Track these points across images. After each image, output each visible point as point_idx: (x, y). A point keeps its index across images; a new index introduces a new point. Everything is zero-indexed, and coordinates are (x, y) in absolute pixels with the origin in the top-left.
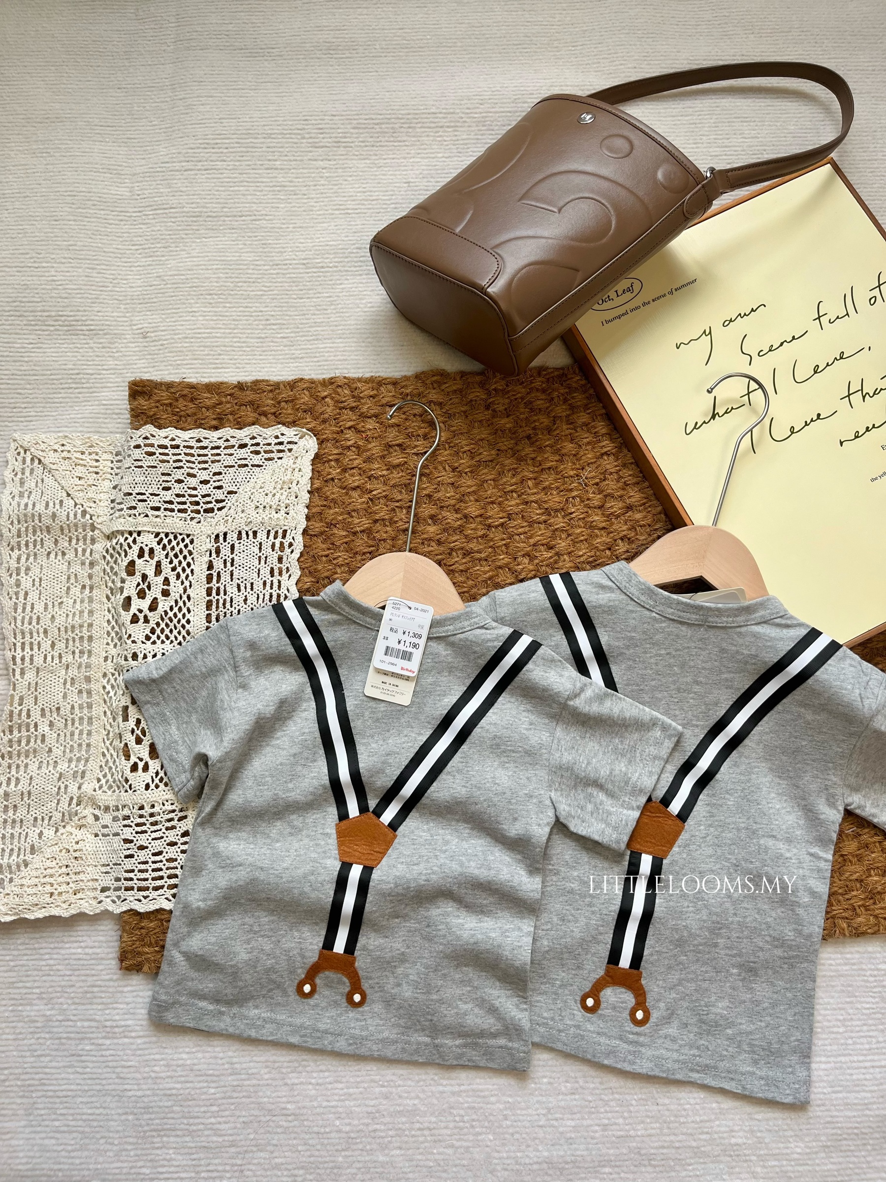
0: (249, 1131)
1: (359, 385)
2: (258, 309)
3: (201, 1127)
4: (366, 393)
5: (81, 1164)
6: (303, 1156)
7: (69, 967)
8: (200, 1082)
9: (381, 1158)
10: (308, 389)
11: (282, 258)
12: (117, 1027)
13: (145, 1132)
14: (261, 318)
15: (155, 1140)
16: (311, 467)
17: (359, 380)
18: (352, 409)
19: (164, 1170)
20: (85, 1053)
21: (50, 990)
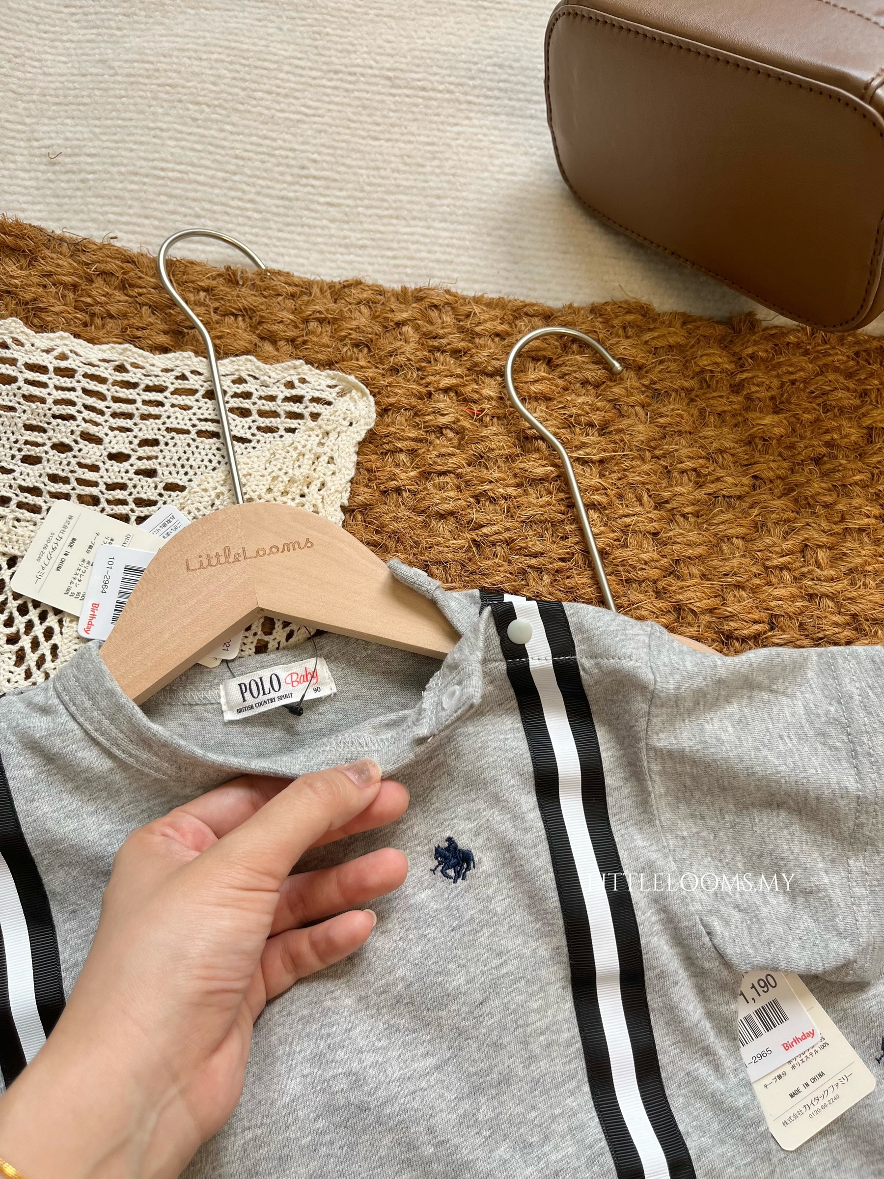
1: (477, 310)
2: (287, 145)
4: (488, 325)
10: (369, 303)
11: (346, 61)
14: (293, 162)
16: (355, 458)
17: (477, 300)
18: (456, 353)
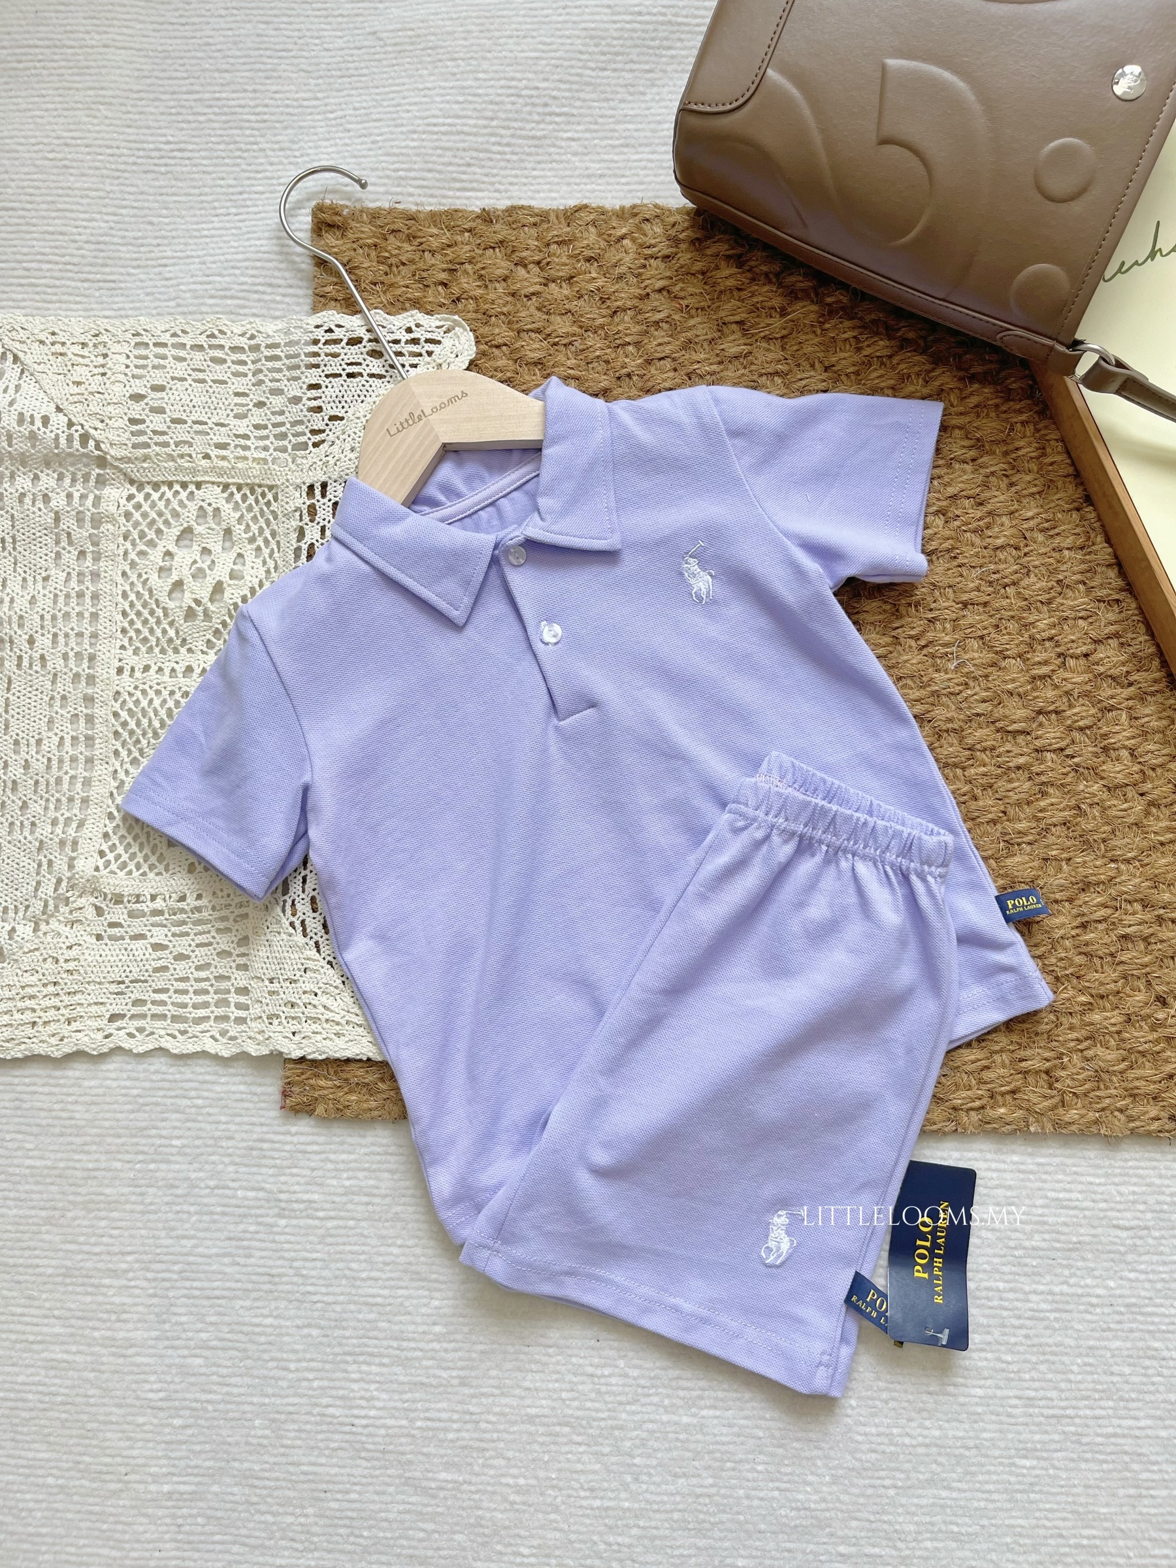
0: (489, 1364)
3: (419, 1354)
5: (240, 1395)
6: (568, 1407)
7: (226, 1111)
8: (417, 1289)
9: (685, 1420)
12: (296, 1201)
13: (336, 1355)
15: (350, 1368)
19: (363, 1413)
20: (248, 1236)
21: (197, 1142)
